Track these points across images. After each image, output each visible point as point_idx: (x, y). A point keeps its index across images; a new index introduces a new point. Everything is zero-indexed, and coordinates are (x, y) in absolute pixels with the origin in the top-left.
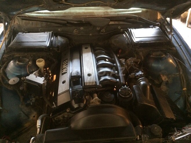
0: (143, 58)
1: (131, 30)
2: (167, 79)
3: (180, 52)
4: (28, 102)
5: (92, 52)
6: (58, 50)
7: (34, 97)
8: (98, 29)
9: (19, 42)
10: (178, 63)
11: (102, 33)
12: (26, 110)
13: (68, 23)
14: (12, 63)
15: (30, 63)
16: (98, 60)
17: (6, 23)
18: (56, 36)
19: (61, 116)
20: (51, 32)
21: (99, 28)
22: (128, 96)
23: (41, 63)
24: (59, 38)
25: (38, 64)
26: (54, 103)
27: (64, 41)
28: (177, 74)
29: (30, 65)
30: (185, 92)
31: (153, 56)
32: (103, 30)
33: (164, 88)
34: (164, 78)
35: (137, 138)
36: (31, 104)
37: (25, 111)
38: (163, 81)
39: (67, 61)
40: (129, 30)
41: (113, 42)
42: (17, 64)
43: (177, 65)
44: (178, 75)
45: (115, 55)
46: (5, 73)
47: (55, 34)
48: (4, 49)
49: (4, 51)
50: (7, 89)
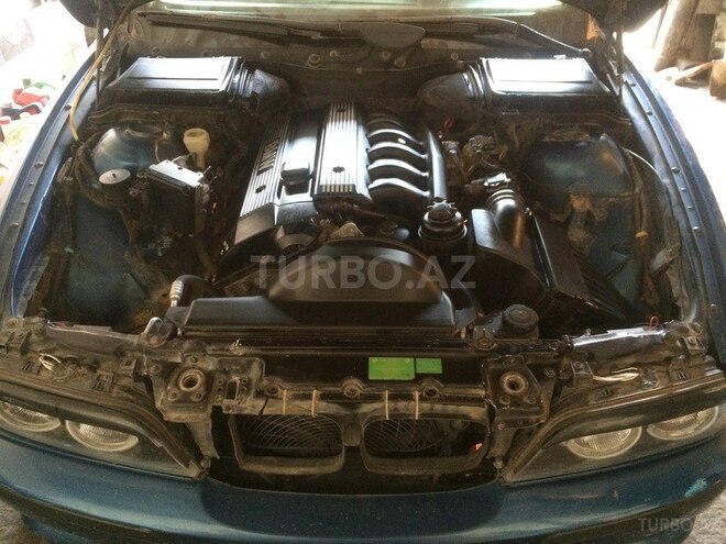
0: (517, 143)
1: (490, 60)
2: (588, 206)
3: (644, 132)
4: (151, 247)
5: (356, 119)
6: (253, 107)
7: (170, 234)
8: (385, 56)
9: (139, 78)
10: (632, 164)
11: (396, 67)
12: (142, 270)
13: (291, 36)
14: (111, 134)
15: (165, 135)
16: (372, 141)
17: (106, 31)
18: (251, 72)
19: (242, 280)
20: (236, 59)
21: (389, 55)
22: (448, 230)
23: (197, 141)
24: (259, 75)
25: (188, 140)
26: (225, 243)
27: (272, 84)
28: (627, 194)
29: (165, 143)
30: (643, 243)
31: (553, 140)
32: (401, 61)
33: (577, 234)
34: (579, 204)
35: (460, 333)
36: (160, 254)
37: (140, 276)
38: (573, 210)
39: (276, 142)
40: (484, 60)
41: (428, 96)
42: (128, 134)
43: (630, 170)
44: (628, 199)
45: (430, 135)
46: (89, 159)
47: (248, 64)
48: (91, 101)
49: (93, 105)
50: (92, 203)
